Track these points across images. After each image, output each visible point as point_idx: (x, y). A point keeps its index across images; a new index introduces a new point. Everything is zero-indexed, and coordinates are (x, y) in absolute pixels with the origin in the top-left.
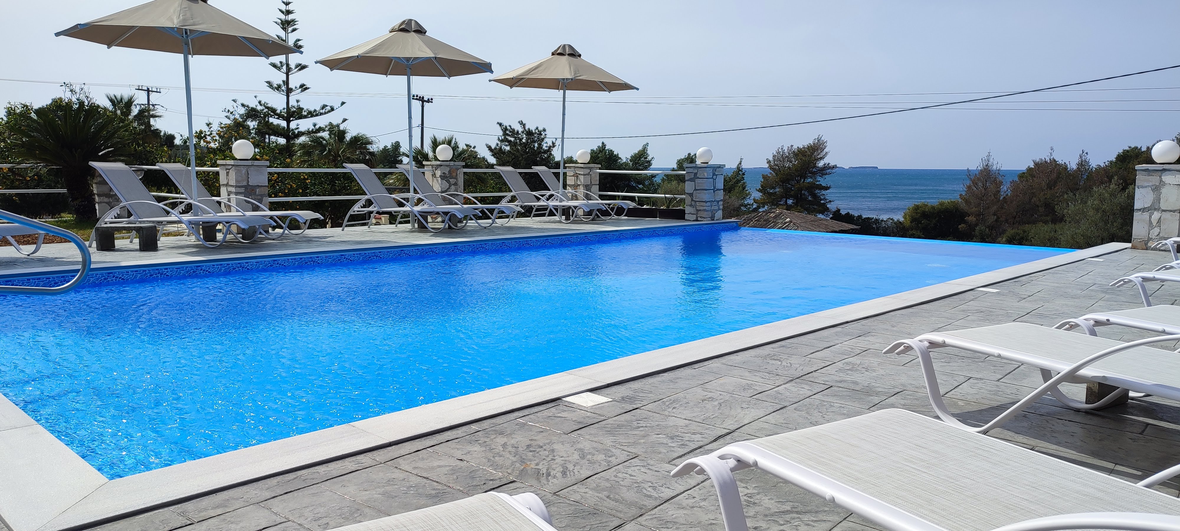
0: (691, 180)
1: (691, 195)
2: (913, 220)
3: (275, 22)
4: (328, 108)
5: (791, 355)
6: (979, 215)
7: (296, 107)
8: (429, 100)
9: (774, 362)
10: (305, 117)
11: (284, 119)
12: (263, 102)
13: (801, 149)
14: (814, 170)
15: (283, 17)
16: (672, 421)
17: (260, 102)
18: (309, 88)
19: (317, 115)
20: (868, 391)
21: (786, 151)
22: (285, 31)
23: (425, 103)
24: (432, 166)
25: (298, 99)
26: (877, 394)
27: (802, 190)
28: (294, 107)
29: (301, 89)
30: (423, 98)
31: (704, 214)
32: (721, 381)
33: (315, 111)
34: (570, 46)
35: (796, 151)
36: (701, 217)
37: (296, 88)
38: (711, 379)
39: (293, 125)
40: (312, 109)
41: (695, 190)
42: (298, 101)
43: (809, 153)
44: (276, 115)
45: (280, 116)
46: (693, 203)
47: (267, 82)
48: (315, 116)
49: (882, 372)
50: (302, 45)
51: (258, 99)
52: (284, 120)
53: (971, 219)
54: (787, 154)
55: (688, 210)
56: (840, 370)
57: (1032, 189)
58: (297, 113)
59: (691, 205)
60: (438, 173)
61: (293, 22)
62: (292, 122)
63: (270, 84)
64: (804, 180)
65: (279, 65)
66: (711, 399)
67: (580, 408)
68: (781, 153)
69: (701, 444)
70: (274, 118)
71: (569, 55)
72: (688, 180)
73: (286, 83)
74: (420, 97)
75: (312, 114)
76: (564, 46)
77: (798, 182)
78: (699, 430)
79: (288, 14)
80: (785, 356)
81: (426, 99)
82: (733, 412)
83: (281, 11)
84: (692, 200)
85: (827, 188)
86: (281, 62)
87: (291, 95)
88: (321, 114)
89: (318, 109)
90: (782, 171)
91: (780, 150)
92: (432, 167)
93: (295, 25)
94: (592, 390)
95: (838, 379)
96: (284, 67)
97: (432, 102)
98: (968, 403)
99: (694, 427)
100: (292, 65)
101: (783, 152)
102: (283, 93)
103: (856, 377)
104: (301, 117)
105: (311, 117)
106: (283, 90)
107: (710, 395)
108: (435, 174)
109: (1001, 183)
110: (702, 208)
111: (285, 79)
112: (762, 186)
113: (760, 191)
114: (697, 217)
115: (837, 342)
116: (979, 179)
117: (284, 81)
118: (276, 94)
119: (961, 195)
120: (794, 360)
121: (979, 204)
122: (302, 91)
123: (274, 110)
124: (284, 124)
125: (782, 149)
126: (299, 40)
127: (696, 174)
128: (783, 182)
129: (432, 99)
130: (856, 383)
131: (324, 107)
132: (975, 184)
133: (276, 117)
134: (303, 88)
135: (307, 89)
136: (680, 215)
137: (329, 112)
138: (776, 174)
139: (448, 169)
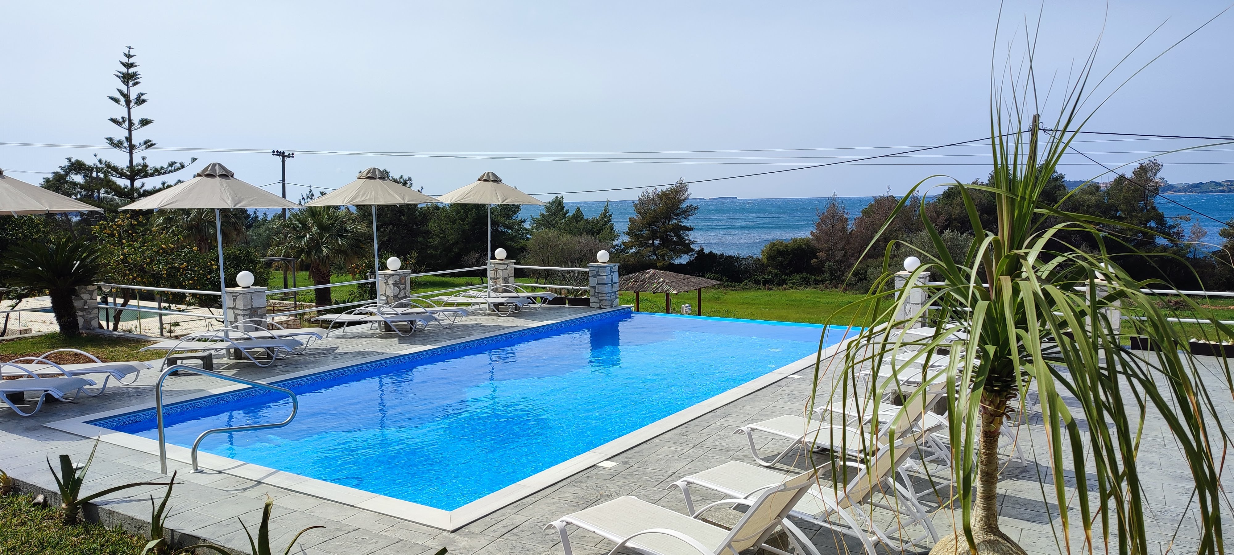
0: (594, 276)
1: (594, 288)
2: (770, 258)
3: (116, 75)
4: (178, 165)
5: (691, 432)
6: (828, 251)
7: (142, 164)
8: (289, 154)
9: (684, 437)
10: (152, 175)
11: (127, 177)
12: (103, 161)
13: (665, 192)
14: (678, 211)
15: (124, 70)
16: (648, 471)
17: (100, 161)
18: (155, 144)
19: (165, 173)
20: (728, 450)
21: (651, 194)
22: (127, 86)
23: (285, 158)
24: (385, 275)
25: (143, 156)
26: (732, 451)
27: (667, 232)
28: (139, 165)
29: (144, 146)
30: (284, 153)
31: (606, 303)
32: (663, 450)
33: (162, 168)
34: (493, 174)
35: (660, 193)
36: (603, 305)
37: (140, 144)
38: (657, 449)
39: (138, 183)
40: (159, 167)
41: (598, 284)
42: (144, 159)
43: (673, 196)
44: (118, 174)
45: (121, 174)
46: (596, 294)
47: (107, 139)
48: (163, 174)
49: (734, 439)
50: (146, 99)
51: (99, 157)
52: (127, 179)
53: (822, 255)
54: (652, 197)
55: (592, 299)
56: (715, 439)
57: (873, 225)
58: (143, 171)
59: (594, 296)
60: (390, 282)
61: (134, 76)
62: (136, 181)
63: (111, 141)
64: (669, 222)
65: (121, 120)
66: (661, 459)
67: (605, 468)
68: (646, 196)
69: (663, 479)
70: (116, 177)
71: (493, 181)
72: (591, 277)
73: (129, 139)
74: (280, 153)
75: (158, 172)
76: (488, 173)
77: (663, 224)
78: (661, 474)
79: (130, 67)
80: (688, 433)
81: (286, 154)
82: (672, 465)
83: (122, 63)
84: (595, 292)
85: (690, 229)
86: (123, 118)
87: (134, 151)
88: (170, 172)
89: (165, 166)
90: (648, 214)
91: (645, 193)
92: (385, 277)
93: (138, 78)
94: (607, 460)
95: (715, 444)
96: (127, 123)
97: (293, 157)
98: (769, 452)
99: (658, 472)
100: (136, 120)
101: (648, 196)
102: (125, 150)
103: (723, 443)
104: (146, 176)
105: (159, 174)
106: (125, 147)
107: (660, 457)
108: (387, 282)
109: (846, 220)
110: (603, 298)
111: (127, 135)
112: (629, 229)
113: (627, 234)
114: (600, 305)
115: (713, 422)
116: (827, 217)
117: (126, 137)
118: (117, 151)
119: (812, 232)
120: (694, 435)
121: (828, 241)
122: (147, 148)
123: (115, 169)
124: (128, 182)
125: (647, 192)
126: (143, 94)
127: (597, 272)
128: (649, 224)
129: (293, 154)
130: (722, 446)
131: (172, 164)
132: (824, 221)
133: (118, 176)
134: (148, 144)
135: (152, 145)
136: (586, 303)
137: (179, 169)
138: (642, 217)
139: (399, 277)
